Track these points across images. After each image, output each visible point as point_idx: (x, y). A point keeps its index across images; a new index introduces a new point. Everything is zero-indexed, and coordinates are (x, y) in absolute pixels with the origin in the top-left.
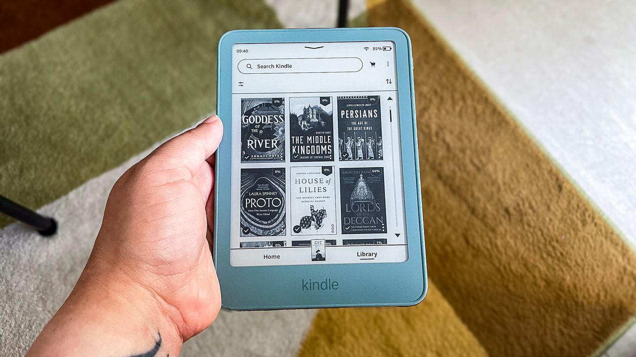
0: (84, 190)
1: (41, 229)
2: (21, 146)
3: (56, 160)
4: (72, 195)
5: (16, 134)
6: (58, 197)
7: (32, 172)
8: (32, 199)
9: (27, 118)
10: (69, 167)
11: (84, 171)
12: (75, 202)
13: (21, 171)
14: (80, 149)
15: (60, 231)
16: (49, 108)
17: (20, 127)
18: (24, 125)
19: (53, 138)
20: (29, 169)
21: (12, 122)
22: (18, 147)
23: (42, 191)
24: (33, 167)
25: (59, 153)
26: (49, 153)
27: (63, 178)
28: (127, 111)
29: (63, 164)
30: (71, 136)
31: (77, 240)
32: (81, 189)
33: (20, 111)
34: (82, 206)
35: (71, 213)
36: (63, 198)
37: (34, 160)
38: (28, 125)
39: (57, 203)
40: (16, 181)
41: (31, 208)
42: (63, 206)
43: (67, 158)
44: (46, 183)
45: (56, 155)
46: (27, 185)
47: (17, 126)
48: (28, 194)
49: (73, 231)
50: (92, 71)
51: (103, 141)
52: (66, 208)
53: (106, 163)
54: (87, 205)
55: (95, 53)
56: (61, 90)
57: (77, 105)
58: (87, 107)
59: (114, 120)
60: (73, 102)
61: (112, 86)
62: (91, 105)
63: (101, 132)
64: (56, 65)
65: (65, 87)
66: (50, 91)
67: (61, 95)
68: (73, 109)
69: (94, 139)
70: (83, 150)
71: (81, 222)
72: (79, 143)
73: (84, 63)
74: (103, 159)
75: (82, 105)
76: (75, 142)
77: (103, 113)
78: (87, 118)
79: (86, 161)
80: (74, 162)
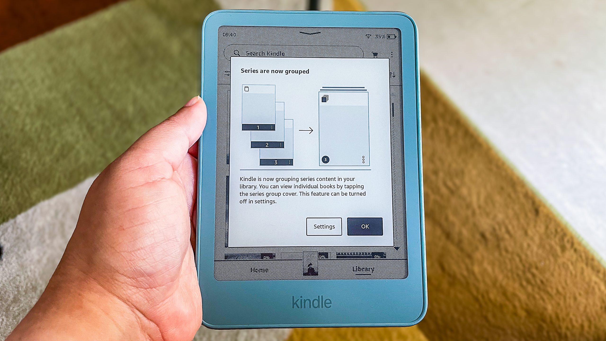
0: (33, 214)
3: (6, 180)
4: (20, 218)
6: (5, 220)
10: (19, 188)
11: (35, 193)
12: (23, 226)
14: (32, 170)
15: (5, 256)
19: (4, 158)
25: (9, 173)
27: (12, 200)
28: (85, 130)
29: (13, 185)
30: (24, 155)
31: (22, 266)
32: (30, 211)
34: (30, 231)
35: (18, 238)
36: (11, 221)
39: (4, 226)
42: (10, 230)
43: (18, 179)
45: (6, 176)
49: (19, 257)
50: (50, 89)
51: (58, 160)
52: (12, 232)
53: (59, 185)
54: (36, 229)
55: (55, 71)
56: (17, 108)
57: (33, 124)
58: (43, 126)
59: (70, 139)
60: (28, 121)
61: (71, 105)
62: (47, 123)
63: (56, 151)
64: (13, 83)
65: (21, 105)
66: (5, 109)
67: (16, 113)
68: (27, 128)
69: (47, 159)
70: (35, 170)
71: (29, 247)
72: (31, 163)
73: (43, 81)
74: (56, 180)
75: (38, 124)
76: (27, 162)
77: (60, 132)
78: (42, 136)
79: (38, 182)
80: (25, 182)
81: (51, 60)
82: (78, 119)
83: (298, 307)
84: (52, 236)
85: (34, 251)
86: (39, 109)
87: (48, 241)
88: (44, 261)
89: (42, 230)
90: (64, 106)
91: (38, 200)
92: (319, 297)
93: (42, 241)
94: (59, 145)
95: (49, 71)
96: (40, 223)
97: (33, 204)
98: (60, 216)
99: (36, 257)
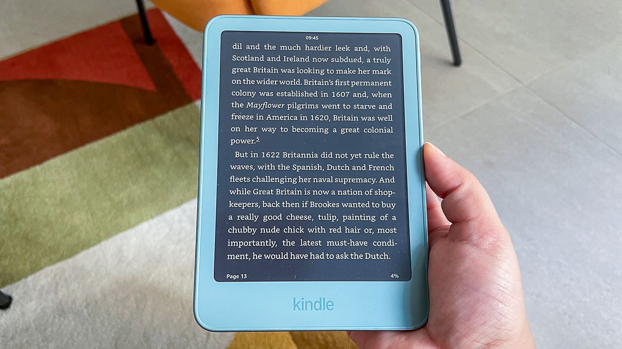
2: (6, 240)
3: (26, 252)
4: (30, 278)
5: (5, 231)
9: (17, 220)
10: (34, 257)
11: (44, 261)
12: (30, 284)
14: (47, 244)
16: (34, 213)
17: (9, 226)
18: (13, 225)
19: (30, 235)
22: (4, 241)
25: (30, 246)
27: (28, 265)
29: (31, 255)
30: (44, 233)
32: (37, 274)
33: (14, 215)
34: (35, 288)
35: (25, 293)
36: (23, 280)
37: (12, 251)
38: (15, 225)
43: (35, 251)
45: (28, 248)
52: (23, 289)
54: (39, 287)
56: (47, 200)
57: (55, 212)
60: (52, 209)
71: (31, 300)
80: (39, 253)
84: (48, 293)
85: (34, 303)
86: (62, 201)
87: (44, 296)
88: (39, 310)
89: (43, 287)
91: (46, 265)
93: (40, 296)
96: (42, 283)
97: (41, 268)
99: (34, 307)
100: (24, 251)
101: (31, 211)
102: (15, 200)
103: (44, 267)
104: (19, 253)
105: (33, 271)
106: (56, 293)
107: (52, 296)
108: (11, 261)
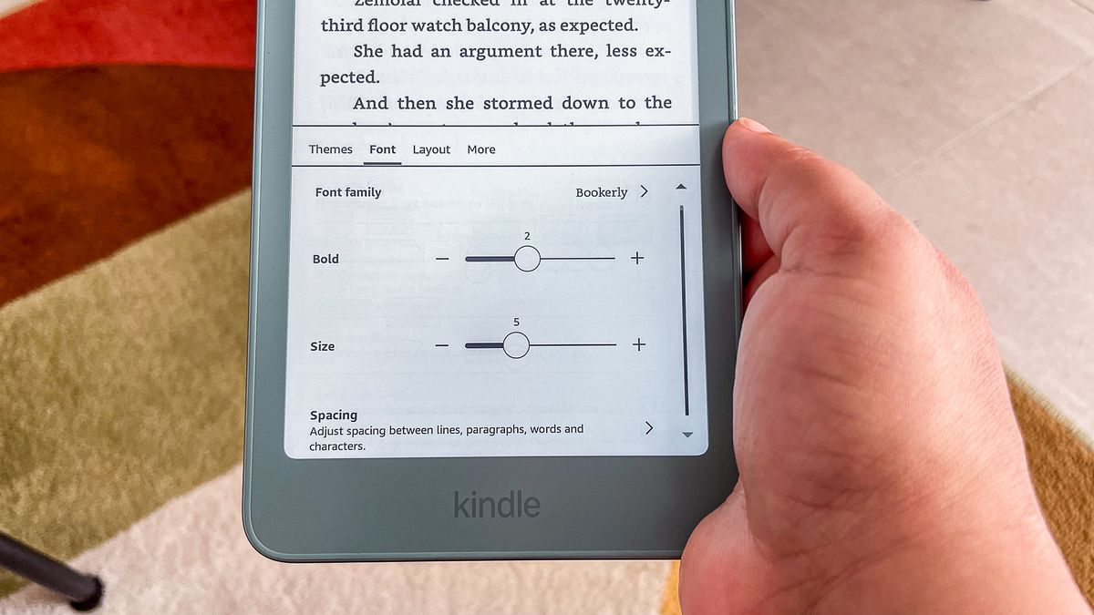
0: (159, 520)
1: (75, 599)
2: (60, 441)
3: (115, 466)
4: (137, 530)
5: (53, 418)
6: (111, 534)
7: (73, 489)
8: (64, 539)
9: (76, 392)
10: (137, 477)
11: (163, 484)
12: (141, 544)
13: (53, 488)
14: (160, 445)
15: (107, 602)
16: (117, 372)
17: (63, 407)
18: (69, 404)
19: (116, 426)
20: (67, 482)
21: (48, 401)
22: (54, 443)
23: (84, 524)
24: (74, 480)
25: (122, 452)
26: (107, 453)
27: (125, 498)
29: (128, 472)
30: (147, 421)
32: (153, 518)
33: (66, 380)
34: (153, 552)
35: (132, 566)
36: (121, 536)
37: (79, 467)
38: (75, 403)
39: (108, 545)
40: (42, 506)
41: (61, 558)
42: (118, 552)
43: (136, 461)
44: (93, 510)
45: (117, 456)
46: (60, 514)
47: (56, 405)
48: (60, 530)
49: (131, 601)
50: (194, 305)
51: (202, 426)
52: (124, 556)
53: (203, 469)
54: (162, 550)
55: (203, 275)
56: (140, 340)
57: (163, 365)
58: (180, 369)
59: (224, 388)
60: (157, 361)
61: (227, 331)
62: (187, 363)
63: (200, 411)
64: (136, 298)
65: (147, 336)
66: (121, 343)
67: (139, 349)
68: (155, 374)
69: (185, 424)
70: (166, 444)
71: (148, 583)
72: (160, 433)
73: (184, 295)
74: (199, 460)
75: (173, 364)
76: (153, 432)
77: (207, 376)
78: (180, 386)
79: (169, 465)
80: (148, 467)
81: (196, 259)
82: (238, 353)
83: (467, 516)
84: (188, 563)
85: (157, 589)
86: (175, 339)
87: (181, 571)
88: (173, 607)
89: (171, 549)
90: (215, 333)
91: (169, 496)
92: (512, 493)
93: (170, 572)
94: (205, 400)
95: (195, 276)
96: (168, 539)
97: (158, 504)
98: (203, 524)
99: (161, 600)
100: (108, 465)
101: (108, 366)
102: (64, 342)
103: (165, 502)
104: (97, 470)
105: (140, 512)
106: (207, 561)
107: (197, 570)
108: (82, 491)
